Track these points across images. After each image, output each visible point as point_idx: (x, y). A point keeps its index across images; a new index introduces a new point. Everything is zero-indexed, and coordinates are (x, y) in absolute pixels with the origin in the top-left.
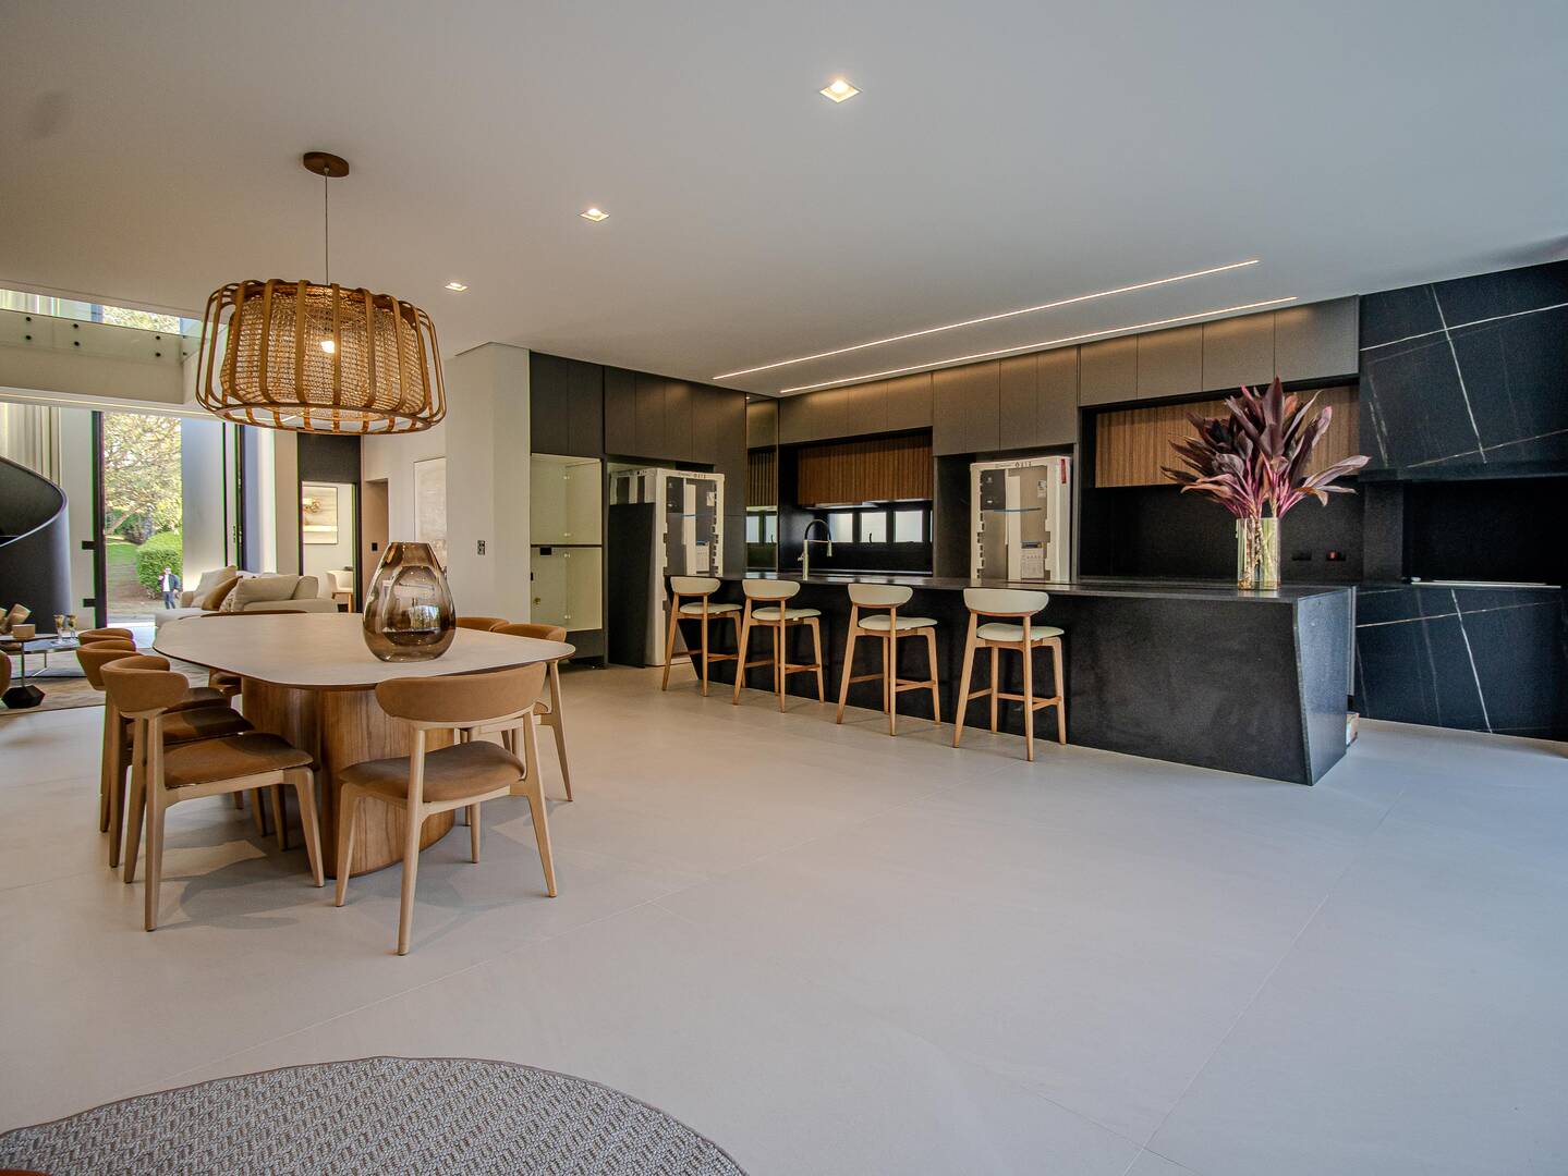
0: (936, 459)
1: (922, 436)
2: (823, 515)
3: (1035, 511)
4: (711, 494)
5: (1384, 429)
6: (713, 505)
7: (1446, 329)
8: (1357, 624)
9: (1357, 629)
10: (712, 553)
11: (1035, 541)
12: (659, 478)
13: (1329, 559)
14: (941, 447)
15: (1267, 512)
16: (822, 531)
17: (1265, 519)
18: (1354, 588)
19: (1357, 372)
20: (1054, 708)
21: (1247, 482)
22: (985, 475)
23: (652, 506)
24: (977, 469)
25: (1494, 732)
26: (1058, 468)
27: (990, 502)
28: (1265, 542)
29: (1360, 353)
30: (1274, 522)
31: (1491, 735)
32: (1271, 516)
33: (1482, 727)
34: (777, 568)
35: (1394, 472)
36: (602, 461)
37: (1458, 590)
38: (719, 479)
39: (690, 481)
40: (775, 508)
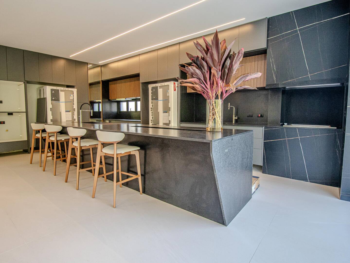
0: (141, 84)
1: (137, 76)
2: (119, 103)
3: (166, 100)
4: (72, 95)
5: (275, 69)
6: (72, 98)
7: (298, 29)
8: (264, 140)
9: (264, 142)
10: (73, 114)
11: (167, 110)
12: (48, 89)
13: (258, 117)
14: (142, 79)
15: (217, 98)
16: (119, 107)
17: (217, 100)
18: (264, 127)
19: (266, 47)
20: (137, 179)
21: (207, 84)
22: (153, 88)
23: (45, 99)
24: (150, 86)
25: (310, 182)
26: (173, 85)
27: (154, 97)
28: (216, 110)
29: (268, 40)
30: (220, 102)
31: (308, 183)
32: (218, 99)
33: (305, 180)
34: (102, 119)
35: (278, 84)
36: (24, 83)
37: (299, 129)
38: (75, 90)
39: (62, 90)
40: (101, 101)
